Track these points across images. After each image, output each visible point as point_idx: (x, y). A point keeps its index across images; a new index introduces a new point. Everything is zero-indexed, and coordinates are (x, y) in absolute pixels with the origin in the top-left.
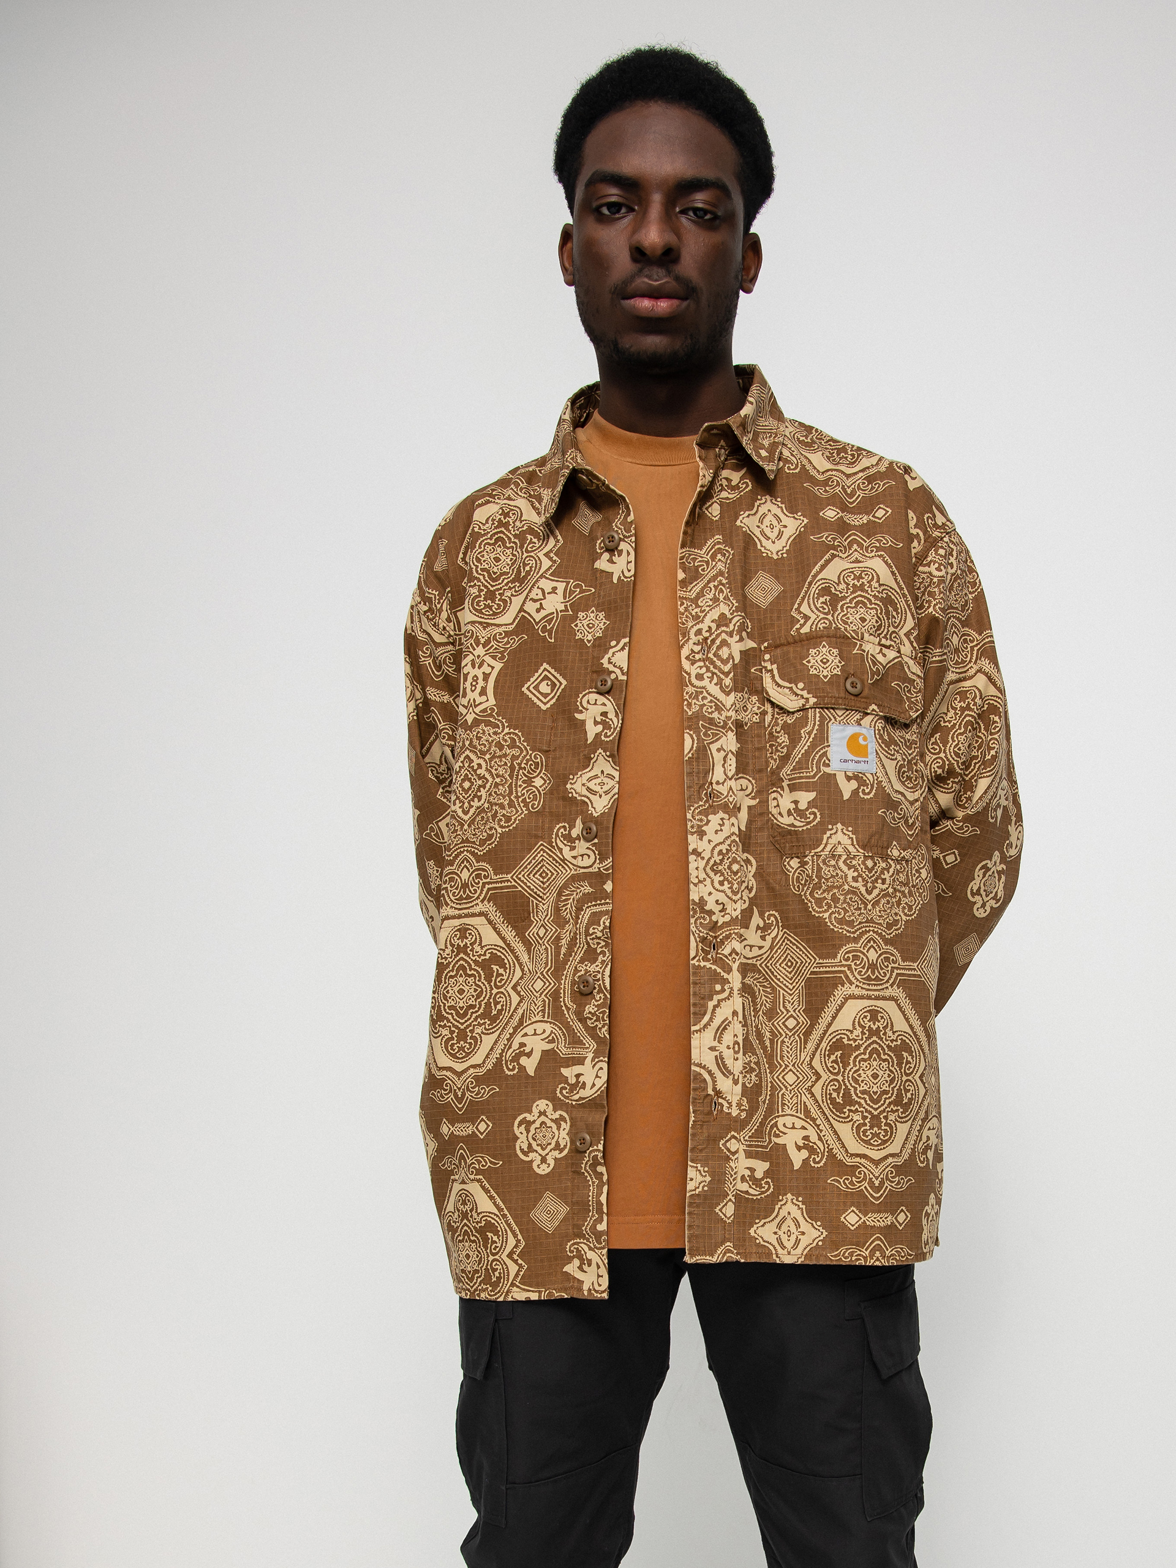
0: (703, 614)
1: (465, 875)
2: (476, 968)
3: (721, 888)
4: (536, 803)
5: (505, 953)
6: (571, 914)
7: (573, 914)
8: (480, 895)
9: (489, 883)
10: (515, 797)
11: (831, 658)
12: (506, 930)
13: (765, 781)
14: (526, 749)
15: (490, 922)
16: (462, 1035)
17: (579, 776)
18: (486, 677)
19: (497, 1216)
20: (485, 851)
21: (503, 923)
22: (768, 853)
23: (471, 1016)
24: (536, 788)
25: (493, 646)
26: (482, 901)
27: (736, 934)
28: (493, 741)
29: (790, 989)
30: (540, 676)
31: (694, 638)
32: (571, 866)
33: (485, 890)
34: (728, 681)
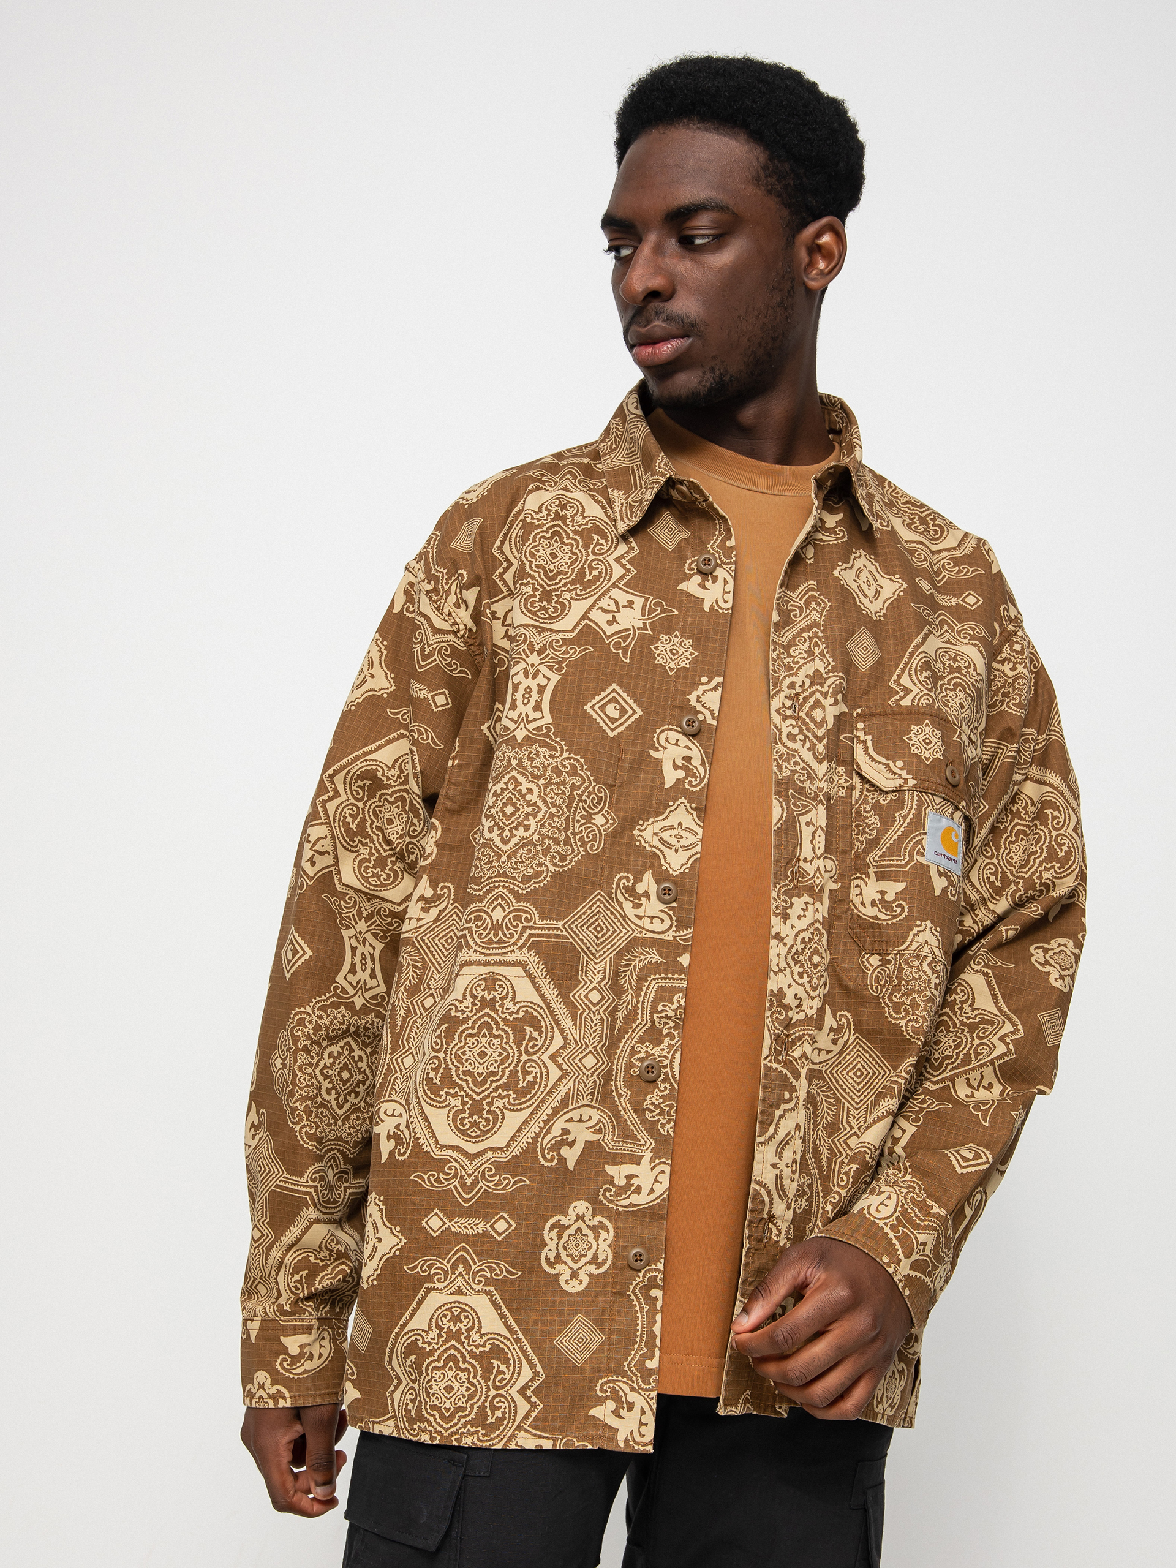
0: (797, 666)
1: (498, 915)
2: (504, 1027)
3: (801, 981)
4: (596, 844)
5: (543, 1013)
6: (630, 983)
7: (633, 983)
8: (517, 940)
9: (531, 928)
10: (572, 833)
11: (934, 740)
12: (548, 986)
13: (847, 864)
14: (589, 779)
15: (529, 975)
16: (477, 1108)
17: (650, 823)
18: (541, 689)
19: (508, 1339)
20: (529, 890)
21: (545, 977)
22: (845, 945)
23: (491, 1085)
24: (597, 826)
25: (549, 654)
26: (520, 948)
27: (810, 1036)
28: (549, 765)
29: (856, 1102)
30: (607, 696)
31: (786, 691)
32: (633, 926)
33: (526, 935)
34: (821, 748)
